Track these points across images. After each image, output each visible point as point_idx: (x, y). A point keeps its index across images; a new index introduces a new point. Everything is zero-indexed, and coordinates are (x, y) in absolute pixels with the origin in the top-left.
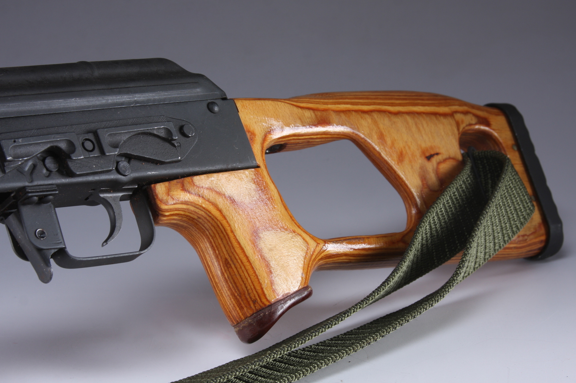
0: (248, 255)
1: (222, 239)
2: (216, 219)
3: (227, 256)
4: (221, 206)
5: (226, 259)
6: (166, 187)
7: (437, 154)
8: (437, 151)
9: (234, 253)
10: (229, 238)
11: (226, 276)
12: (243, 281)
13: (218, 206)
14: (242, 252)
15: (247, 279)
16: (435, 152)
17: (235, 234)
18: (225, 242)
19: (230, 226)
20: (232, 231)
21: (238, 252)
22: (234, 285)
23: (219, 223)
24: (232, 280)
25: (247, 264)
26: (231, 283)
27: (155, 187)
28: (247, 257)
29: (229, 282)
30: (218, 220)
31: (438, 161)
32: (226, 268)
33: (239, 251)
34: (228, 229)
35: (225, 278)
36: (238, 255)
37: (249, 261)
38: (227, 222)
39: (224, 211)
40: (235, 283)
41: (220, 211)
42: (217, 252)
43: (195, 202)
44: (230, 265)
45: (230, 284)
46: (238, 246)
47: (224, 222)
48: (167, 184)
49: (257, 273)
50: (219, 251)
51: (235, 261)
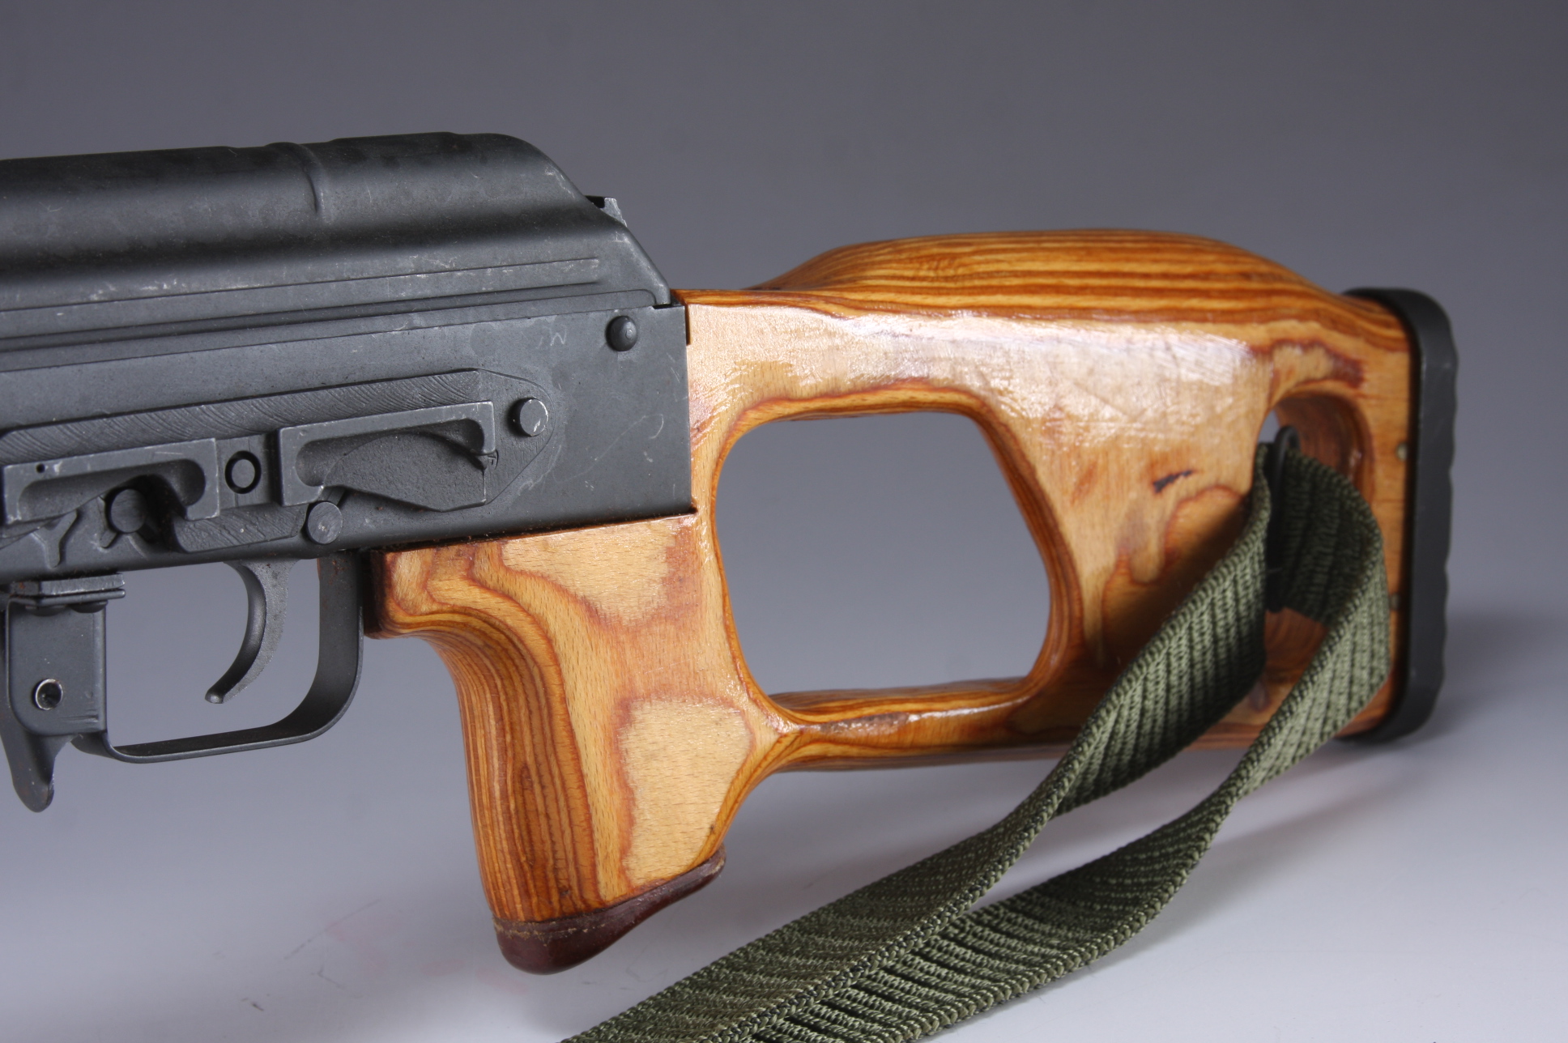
0: (585, 770)
1: (530, 712)
2: (533, 659)
3: (530, 760)
4: (554, 626)
5: (526, 767)
6: (425, 563)
7: (1188, 473)
8: (1193, 462)
9: (552, 758)
10: (550, 715)
11: (512, 806)
12: (551, 835)
13: (548, 626)
14: (573, 759)
15: (563, 832)
16: (1184, 468)
17: (570, 709)
18: (536, 722)
19: (562, 684)
20: (564, 700)
21: (561, 757)
22: (525, 833)
23: (536, 671)
24: (523, 822)
25: (575, 792)
26: (519, 827)
27: (394, 562)
28: (581, 777)
29: (514, 821)
30: (536, 663)
31: (1183, 493)
32: (518, 785)
33: (565, 755)
34: (556, 690)
35: (508, 808)
36: (559, 766)
37: (582, 787)
38: (560, 673)
39: (561, 640)
40: (529, 832)
41: (549, 641)
42: (508, 738)
43: (490, 611)
44: (532, 783)
45: (515, 827)
46: (567, 741)
47: (551, 673)
48: (428, 553)
49: (594, 821)
50: (513, 738)
51: (546, 779)
